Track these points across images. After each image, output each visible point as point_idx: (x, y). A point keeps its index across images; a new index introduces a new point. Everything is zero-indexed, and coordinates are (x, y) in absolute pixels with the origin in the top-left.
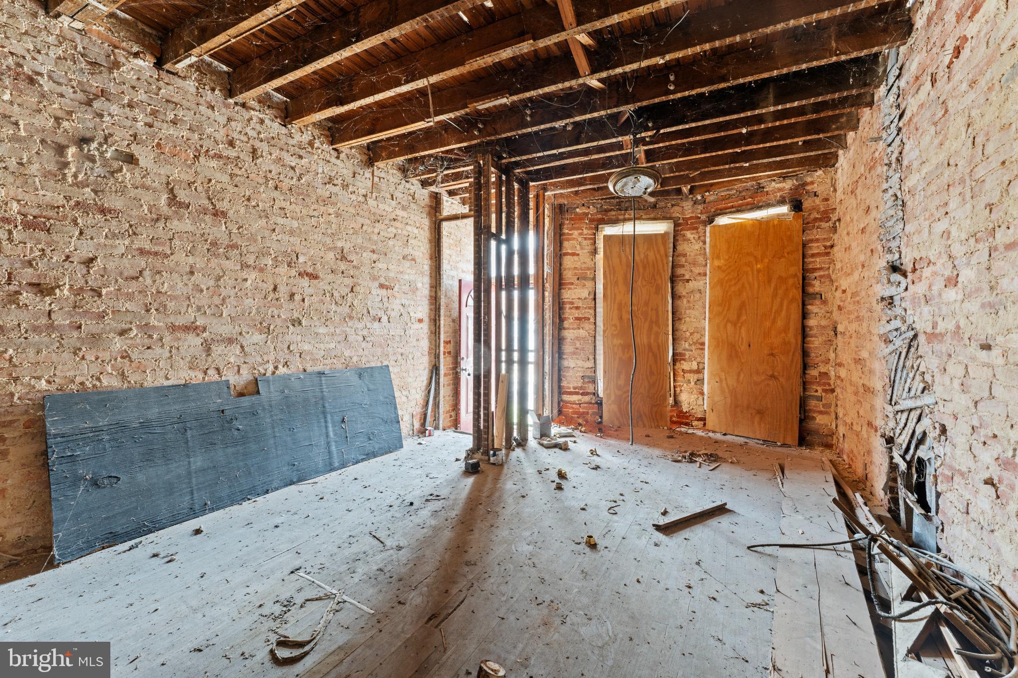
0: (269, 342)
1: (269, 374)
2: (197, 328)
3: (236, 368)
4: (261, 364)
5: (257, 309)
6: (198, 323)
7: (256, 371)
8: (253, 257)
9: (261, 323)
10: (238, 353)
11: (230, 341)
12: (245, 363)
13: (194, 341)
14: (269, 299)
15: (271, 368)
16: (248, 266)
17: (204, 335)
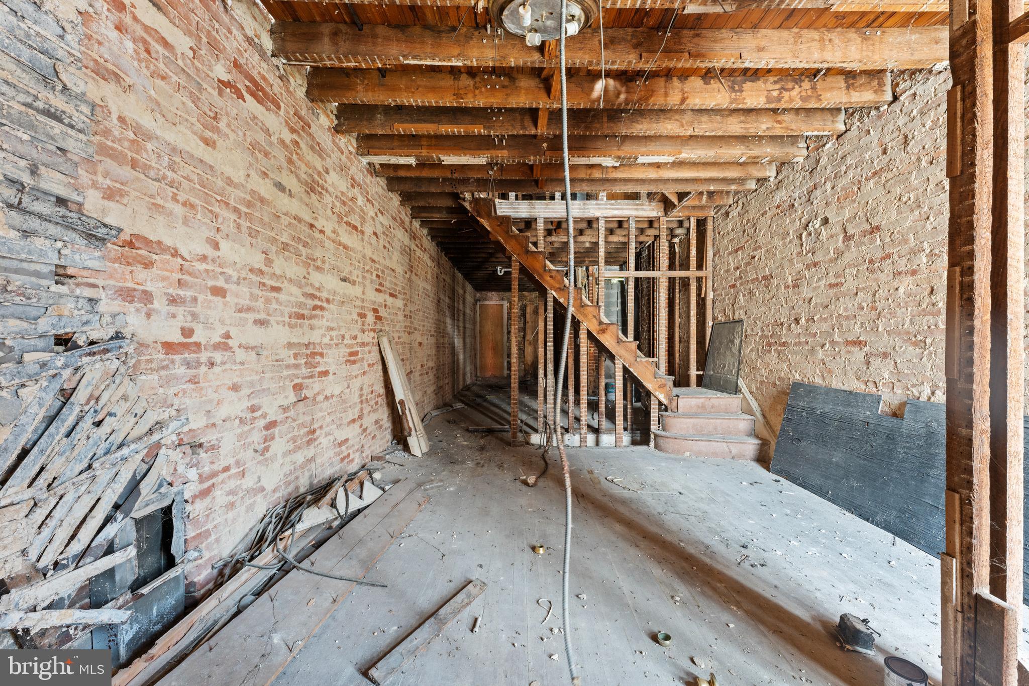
0: (925, 359)
1: (924, 398)
2: (861, 342)
3: (891, 385)
4: (914, 386)
5: (911, 320)
6: (861, 338)
7: (909, 393)
8: (903, 261)
9: (915, 336)
10: (892, 369)
11: (885, 355)
12: (899, 381)
13: (859, 355)
14: (924, 306)
15: (927, 391)
16: (899, 273)
17: (865, 349)
